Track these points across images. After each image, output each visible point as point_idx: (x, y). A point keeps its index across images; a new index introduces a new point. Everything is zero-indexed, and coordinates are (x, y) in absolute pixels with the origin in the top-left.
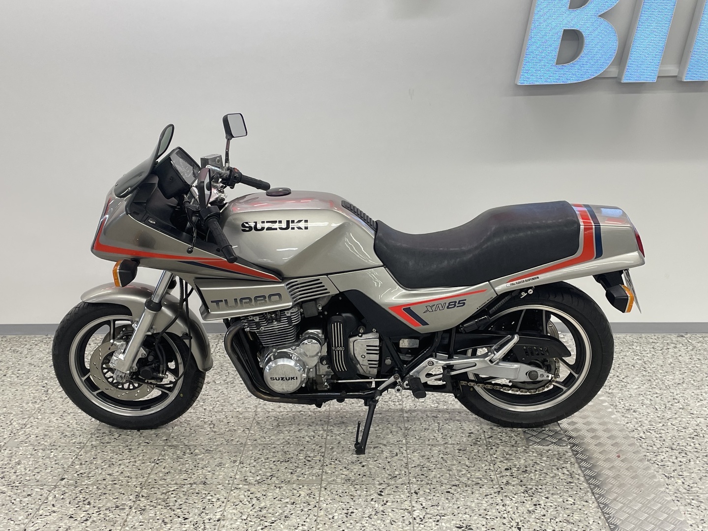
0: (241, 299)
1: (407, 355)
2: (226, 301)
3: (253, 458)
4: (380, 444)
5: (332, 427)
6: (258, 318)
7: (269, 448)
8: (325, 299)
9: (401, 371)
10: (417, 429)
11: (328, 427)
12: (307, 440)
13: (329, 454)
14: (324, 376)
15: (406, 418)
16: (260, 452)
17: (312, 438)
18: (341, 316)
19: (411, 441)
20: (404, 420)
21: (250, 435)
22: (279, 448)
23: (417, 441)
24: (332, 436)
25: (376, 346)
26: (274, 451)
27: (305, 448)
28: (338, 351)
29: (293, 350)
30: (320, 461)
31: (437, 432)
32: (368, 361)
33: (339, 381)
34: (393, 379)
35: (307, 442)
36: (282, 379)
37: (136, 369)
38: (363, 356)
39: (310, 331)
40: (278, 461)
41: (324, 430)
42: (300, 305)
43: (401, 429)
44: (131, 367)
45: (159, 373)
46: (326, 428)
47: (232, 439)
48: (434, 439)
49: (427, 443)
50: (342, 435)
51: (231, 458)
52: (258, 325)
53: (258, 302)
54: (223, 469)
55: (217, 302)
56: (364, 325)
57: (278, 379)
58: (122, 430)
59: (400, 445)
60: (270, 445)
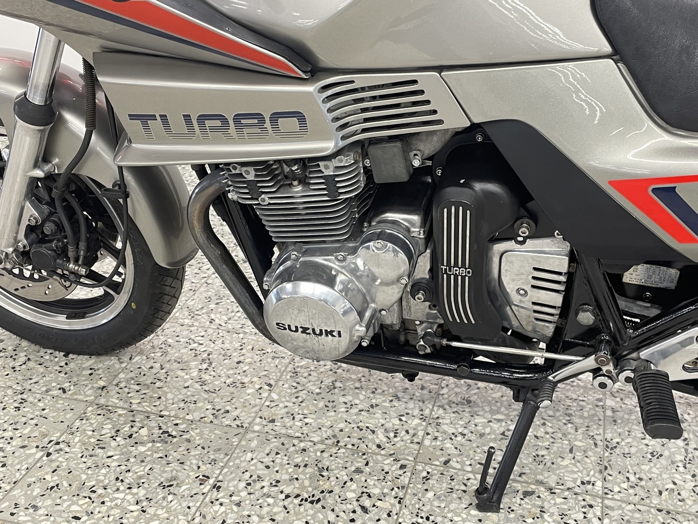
0: (202, 118)
1: (639, 303)
2: (164, 117)
3: (248, 475)
4: (541, 483)
5: (441, 411)
6: (253, 173)
7: (292, 449)
8: (435, 138)
9: (617, 344)
10: (633, 450)
11: (432, 410)
12: (377, 441)
13: (415, 495)
14: (422, 323)
15: (609, 413)
16: (267, 460)
17: (392, 435)
18: (471, 188)
19: (616, 489)
20: (605, 416)
21: (267, 403)
22: (313, 454)
23: (631, 491)
24: (436, 438)
25: (560, 274)
26: (298, 460)
27: (367, 464)
28: (456, 277)
29: (339, 261)
30: (389, 515)
31: (681, 469)
32: (534, 303)
33: (455, 344)
34: (593, 362)
35: (379, 446)
36: (305, 330)
37: (24, 247)
38: (522, 292)
39: (391, 216)
40: (298, 496)
41: (423, 418)
42: (363, 148)
43: (596, 444)
44: (16, 241)
45: (68, 261)
46: (427, 412)
47: (228, 408)
48: (673, 490)
49: (655, 501)
50: (459, 438)
51: (203, 468)
52: (254, 189)
53: (246, 131)
54: (170, 497)
55: (145, 119)
56: (534, 217)
57: (293, 329)
58: (37, 348)
59: (588, 498)
60: (296, 442)
